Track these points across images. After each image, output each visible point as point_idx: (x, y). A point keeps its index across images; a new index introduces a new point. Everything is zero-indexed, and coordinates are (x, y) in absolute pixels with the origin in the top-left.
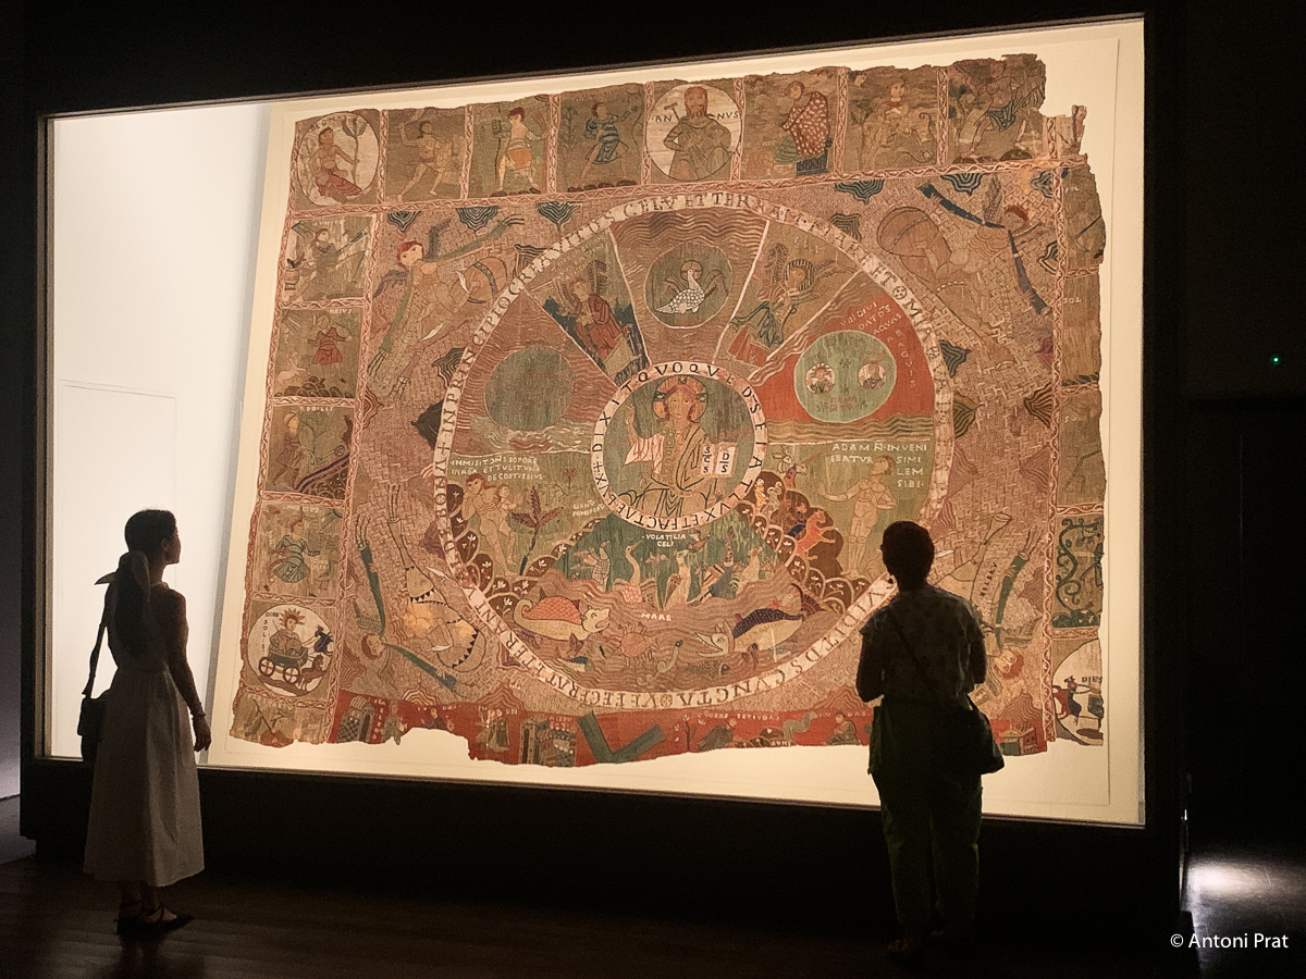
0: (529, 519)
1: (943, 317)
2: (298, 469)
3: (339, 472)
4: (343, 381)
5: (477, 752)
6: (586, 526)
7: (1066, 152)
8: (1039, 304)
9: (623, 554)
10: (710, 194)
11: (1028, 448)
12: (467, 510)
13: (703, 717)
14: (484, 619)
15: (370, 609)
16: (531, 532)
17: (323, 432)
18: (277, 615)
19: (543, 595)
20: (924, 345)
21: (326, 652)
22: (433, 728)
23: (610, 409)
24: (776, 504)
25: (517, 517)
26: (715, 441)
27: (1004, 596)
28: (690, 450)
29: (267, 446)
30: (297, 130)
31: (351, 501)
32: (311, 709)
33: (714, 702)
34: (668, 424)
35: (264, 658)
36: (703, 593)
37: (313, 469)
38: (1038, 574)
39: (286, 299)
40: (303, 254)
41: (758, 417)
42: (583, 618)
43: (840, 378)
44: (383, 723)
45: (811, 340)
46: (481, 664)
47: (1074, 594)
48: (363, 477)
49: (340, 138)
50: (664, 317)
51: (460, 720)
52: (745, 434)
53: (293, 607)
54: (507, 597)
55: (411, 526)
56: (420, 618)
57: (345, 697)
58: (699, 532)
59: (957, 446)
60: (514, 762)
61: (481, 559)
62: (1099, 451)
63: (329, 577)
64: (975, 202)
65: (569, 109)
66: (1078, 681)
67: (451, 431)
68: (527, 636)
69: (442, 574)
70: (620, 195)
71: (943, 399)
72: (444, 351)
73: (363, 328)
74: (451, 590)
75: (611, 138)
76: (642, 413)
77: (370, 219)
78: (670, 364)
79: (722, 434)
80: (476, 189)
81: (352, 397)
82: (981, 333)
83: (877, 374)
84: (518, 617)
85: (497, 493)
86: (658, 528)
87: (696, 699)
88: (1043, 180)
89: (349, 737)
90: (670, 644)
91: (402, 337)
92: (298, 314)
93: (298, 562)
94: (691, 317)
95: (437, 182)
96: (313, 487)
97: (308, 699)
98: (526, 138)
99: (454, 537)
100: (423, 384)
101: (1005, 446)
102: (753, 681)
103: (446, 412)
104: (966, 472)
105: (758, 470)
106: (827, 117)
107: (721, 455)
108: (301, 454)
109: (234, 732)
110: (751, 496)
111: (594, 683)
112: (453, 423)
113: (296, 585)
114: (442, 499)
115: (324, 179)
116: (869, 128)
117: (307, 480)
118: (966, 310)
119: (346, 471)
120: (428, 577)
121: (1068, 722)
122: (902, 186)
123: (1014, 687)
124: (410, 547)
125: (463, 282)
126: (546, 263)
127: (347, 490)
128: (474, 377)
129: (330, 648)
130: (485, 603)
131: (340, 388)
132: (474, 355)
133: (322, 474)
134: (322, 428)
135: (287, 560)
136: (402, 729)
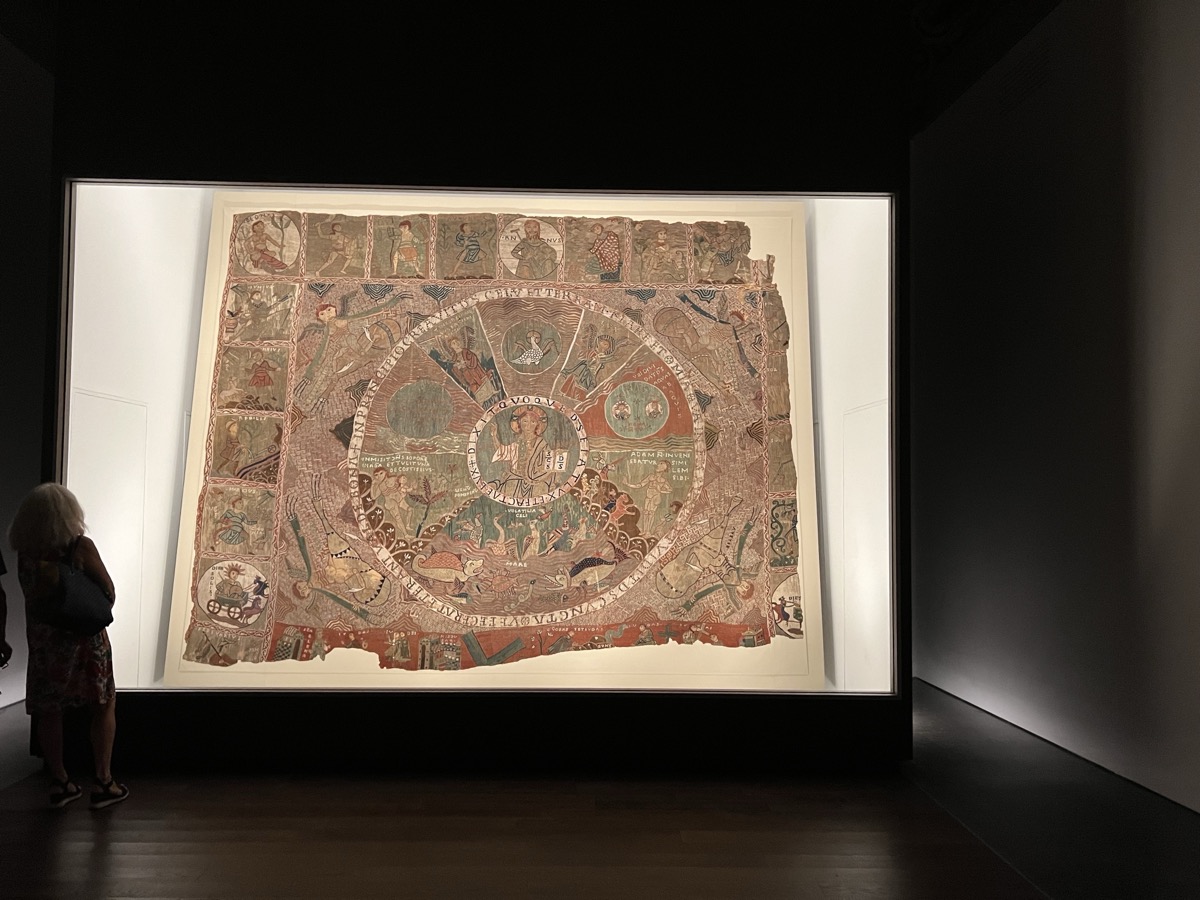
0: (422, 499)
1: (696, 375)
2: (237, 462)
3: (272, 464)
4: (274, 399)
5: (386, 663)
6: (465, 504)
7: (764, 281)
8: (753, 371)
9: (493, 523)
10: (544, 290)
11: (750, 457)
12: (375, 492)
13: (551, 631)
14: (389, 569)
15: (301, 564)
16: (424, 508)
17: (258, 435)
18: (222, 568)
19: (434, 552)
20: (685, 392)
21: (263, 595)
22: (351, 647)
23: (479, 425)
24: (596, 490)
25: (413, 498)
26: (554, 449)
27: (741, 548)
28: (537, 452)
29: (212, 444)
30: (235, 220)
31: (282, 485)
32: (251, 637)
33: (559, 621)
34: (521, 437)
35: (211, 601)
36: (549, 548)
37: (250, 462)
38: (760, 533)
39: (227, 339)
40: (241, 308)
41: (581, 434)
42: (464, 567)
43: (634, 410)
44: (311, 645)
45: (615, 386)
46: (387, 601)
47: (781, 547)
48: (291, 468)
49: (270, 229)
50: (514, 365)
51: (373, 641)
52: (574, 444)
53: (235, 563)
54: (407, 553)
55: (331, 503)
56: (339, 569)
57: (280, 628)
58: (544, 508)
59: (708, 455)
60: (414, 668)
61: (386, 527)
62: (792, 460)
63: (264, 540)
64: (712, 308)
65: (444, 225)
66: (787, 599)
67: (361, 437)
68: (423, 580)
69: (356, 538)
70: (482, 284)
71: (698, 426)
72: (354, 382)
73: (290, 362)
74: (364, 548)
75: (474, 247)
76: (502, 428)
77: (294, 287)
78: (521, 398)
79: (558, 444)
80: (376, 272)
81: (281, 411)
82: (720, 387)
83: (657, 409)
84: (415, 567)
85: (398, 481)
86: (516, 505)
87: (546, 619)
88: (751, 298)
89: (283, 657)
90: (527, 581)
91: (321, 370)
92: (238, 351)
93: (239, 530)
94: (534, 368)
95: (346, 265)
96: (251, 475)
97: (249, 630)
98: (412, 242)
99: (365, 511)
100: (338, 403)
101: (736, 456)
102: (585, 605)
103: (356, 423)
104: (714, 472)
105: (583, 468)
106: (619, 248)
107: (558, 457)
108: (240, 450)
109: (187, 656)
110: (579, 485)
111: (473, 611)
112: (362, 431)
113: (237, 547)
114: (355, 484)
115: (257, 256)
116: (646, 257)
118: (711, 373)
119: (278, 464)
120: (345, 540)
121: (782, 624)
122: (667, 296)
123: (750, 603)
124: (330, 518)
125: (368, 335)
126: (431, 326)
127: (278, 478)
128: (378, 400)
129: (266, 592)
130: (390, 557)
131: (272, 404)
132: (378, 385)
133: (257, 466)
134: (258, 432)
135: (230, 528)
136: (326, 649)
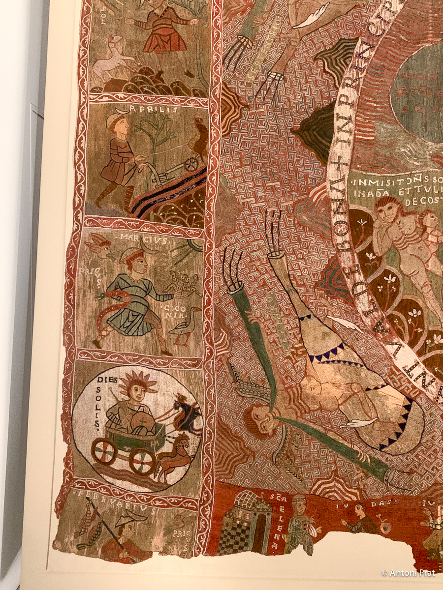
2: (132, 187)
3: (193, 192)
4: (189, 74)
5: (427, 563)
12: (378, 243)
14: (419, 384)
15: (255, 371)
17: (165, 140)
22: (359, 531)
29: (85, 156)
31: (213, 230)
32: (176, 509)
37: (153, 187)
46: (420, 444)
48: (227, 199)
53: (138, 369)
55: (301, 263)
61: (407, 306)
63: (189, 329)
69: (351, 325)
73: (213, 9)
74: (367, 344)
81: (204, 96)
89: (236, 547)
91: (269, 22)
93: (142, 309)
96: (155, 211)
97: (172, 496)
99: (366, 277)
100: (303, 81)
103: (339, 117)
108: (135, 166)
112: (350, 132)
113: (141, 341)
114: (342, 228)
117: (146, 203)
119: (203, 192)
120: (333, 330)
124: (302, 290)
127: (206, 216)
128: (374, 74)
129: (198, 424)
130: (417, 364)
131: (186, 84)
132: (372, 47)
133: (167, 195)
134: (164, 134)
135: (125, 306)
136: (314, 533)
